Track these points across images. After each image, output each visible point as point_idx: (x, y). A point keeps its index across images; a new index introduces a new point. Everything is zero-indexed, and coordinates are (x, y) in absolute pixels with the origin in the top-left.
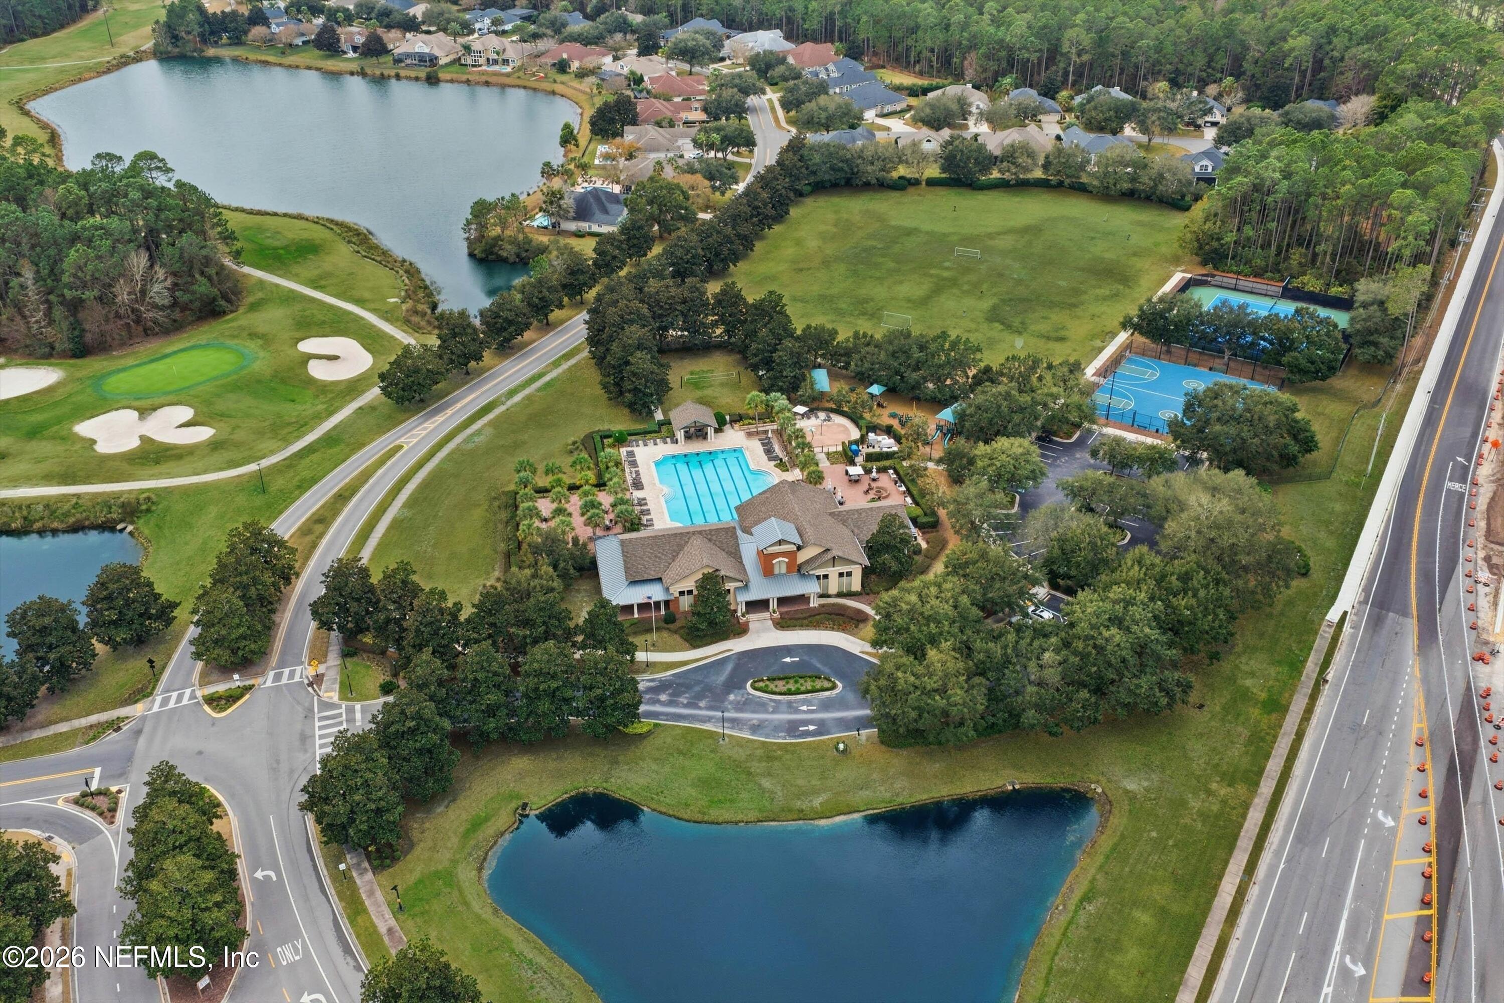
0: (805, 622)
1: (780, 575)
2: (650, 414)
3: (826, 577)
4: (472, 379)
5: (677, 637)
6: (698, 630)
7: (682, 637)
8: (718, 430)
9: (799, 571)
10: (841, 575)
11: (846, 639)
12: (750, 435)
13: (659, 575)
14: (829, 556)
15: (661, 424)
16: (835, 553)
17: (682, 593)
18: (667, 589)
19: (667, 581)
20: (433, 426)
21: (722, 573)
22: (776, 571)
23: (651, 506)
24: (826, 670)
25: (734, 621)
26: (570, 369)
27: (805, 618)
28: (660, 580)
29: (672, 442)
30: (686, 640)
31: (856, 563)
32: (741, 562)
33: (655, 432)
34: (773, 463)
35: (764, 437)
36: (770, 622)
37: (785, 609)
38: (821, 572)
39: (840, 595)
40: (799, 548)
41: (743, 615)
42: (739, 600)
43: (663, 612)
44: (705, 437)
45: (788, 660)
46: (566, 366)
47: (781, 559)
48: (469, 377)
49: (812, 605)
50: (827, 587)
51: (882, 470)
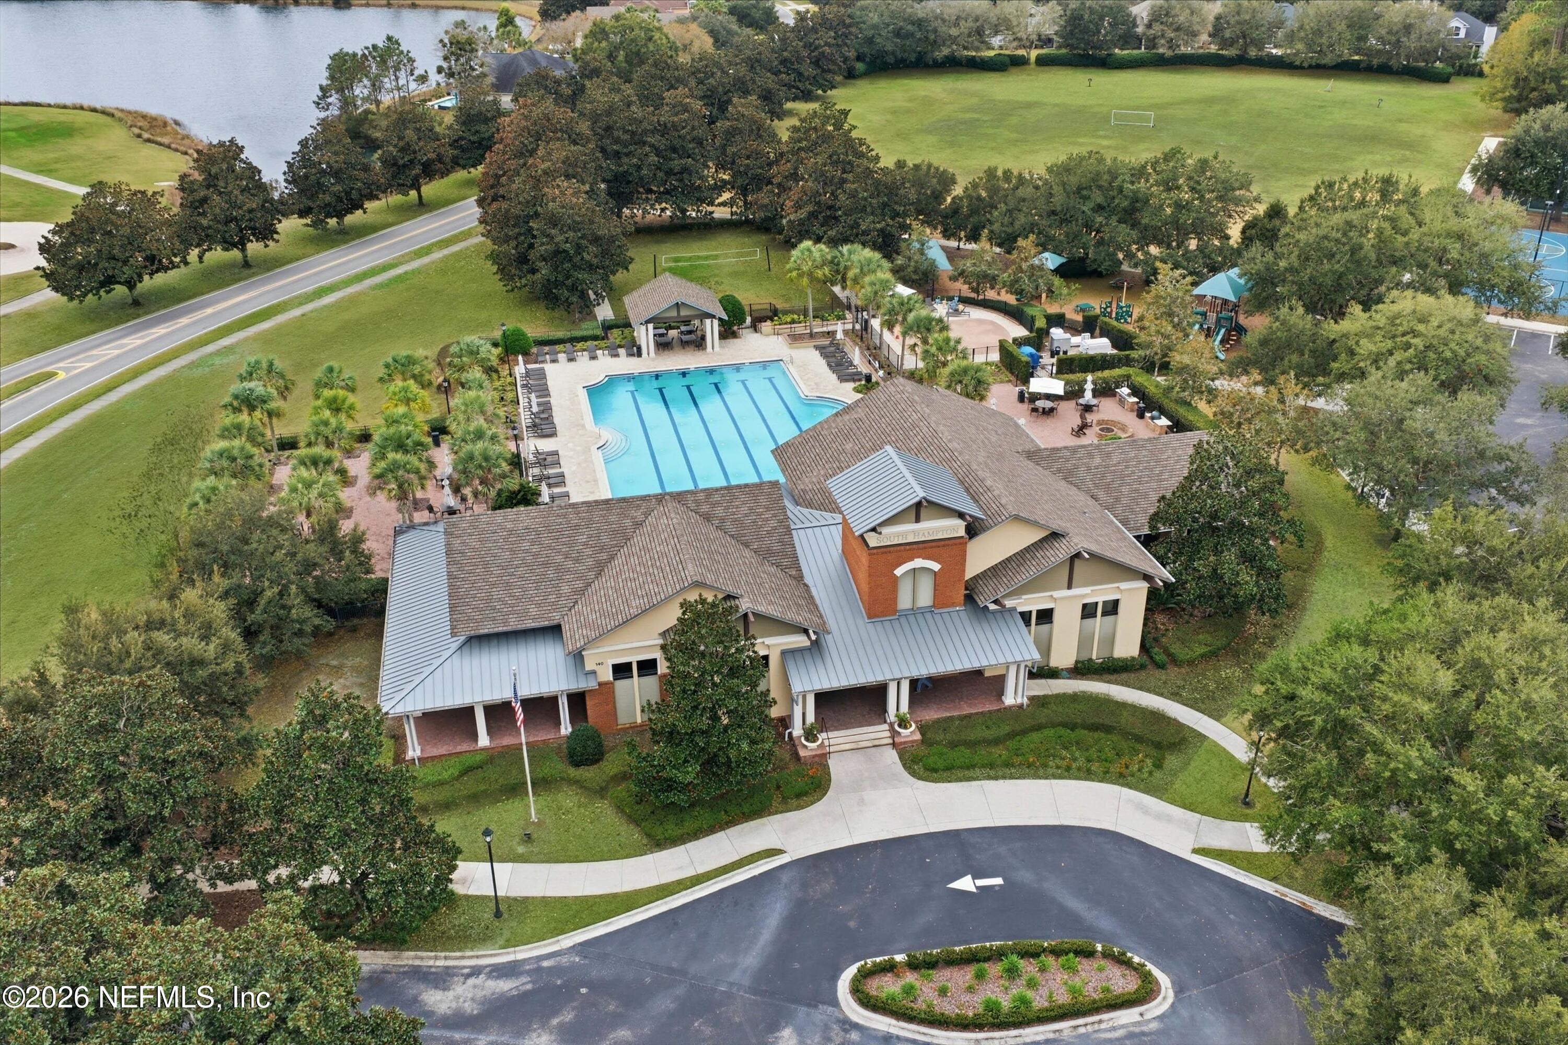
0: (999, 752)
1: (915, 611)
2: (587, 309)
3: (1046, 616)
4: (254, 275)
5: (605, 810)
6: (670, 785)
7: (619, 809)
8: (728, 332)
9: (970, 599)
10: (1088, 611)
11: (1146, 811)
12: (795, 338)
13: (555, 618)
14: (1061, 551)
15: (608, 327)
16: (1078, 542)
17: (622, 670)
18: (578, 657)
19: (573, 633)
20: (139, 342)
21: (745, 605)
22: (904, 602)
23: (567, 467)
24: (1106, 923)
25: (782, 753)
26: (446, 257)
27: (997, 742)
28: (555, 630)
29: (631, 355)
30: (633, 820)
31: (1129, 572)
32: (799, 578)
33: (595, 338)
34: (851, 385)
35: (826, 342)
36: (891, 757)
37: (931, 714)
38: (1032, 603)
39: (1082, 669)
40: (973, 530)
41: (810, 735)
42: (797, 687)
43: (566, 729)
44: (699, 343)
45: (966, 884)
46: (437, 255)
47: (918, 563)
48: (246, 272)
49: (1009, 700)
50: (1045, 648)
51: (1105, 391)
